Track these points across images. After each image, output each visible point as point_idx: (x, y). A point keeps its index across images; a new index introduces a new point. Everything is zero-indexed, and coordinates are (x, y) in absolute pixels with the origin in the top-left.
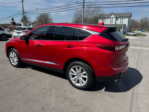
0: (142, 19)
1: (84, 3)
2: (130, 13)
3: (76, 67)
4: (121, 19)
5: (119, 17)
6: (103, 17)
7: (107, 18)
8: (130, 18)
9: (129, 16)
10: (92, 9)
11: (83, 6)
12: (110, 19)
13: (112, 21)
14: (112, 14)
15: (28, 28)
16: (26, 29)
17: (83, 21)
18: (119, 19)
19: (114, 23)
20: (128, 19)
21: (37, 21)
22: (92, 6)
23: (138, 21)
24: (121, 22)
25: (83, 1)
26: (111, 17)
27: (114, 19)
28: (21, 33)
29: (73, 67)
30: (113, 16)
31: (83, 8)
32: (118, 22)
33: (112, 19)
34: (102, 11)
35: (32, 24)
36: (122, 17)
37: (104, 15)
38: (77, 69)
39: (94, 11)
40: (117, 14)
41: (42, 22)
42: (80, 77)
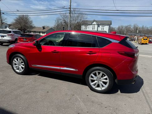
0: (119, 27)
1: (70, 8)
2: (110, 21)
3: (97, 72)
4: (102, 26)
5: (101, 24)
6: (86, 23)
7: (90, 25)
8: (110, 26)
9: (109, 24)
10: (76, 15)
11: (69, 12)
12: (92, 25)
13: (94, 28)
14: (94, 21)
15: (13, 31)
16: (12, 32)
17: (69, 27)
18: (100, 26)
19: (96, 30)
20: (108, 26)
21: (15, 23)
22: (76, 12)
23: (116, 29)
24: (102, 29)
25: (70, 7)
26: (93, 24)
27: (96, 26)
28: (6, 36)
29: (94, 72)
30: (95, 23)
31: (69, 13)
32: (100, 29)
33: (94, 25)
34: (85, 17)
35: (8, 26)
36: (103, 24)
37: (87, 21)
38: (97, 74)
39: (78, 17)
40: (98, 21)
41: (21, 25)
42: (100, 82)
